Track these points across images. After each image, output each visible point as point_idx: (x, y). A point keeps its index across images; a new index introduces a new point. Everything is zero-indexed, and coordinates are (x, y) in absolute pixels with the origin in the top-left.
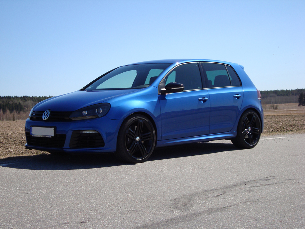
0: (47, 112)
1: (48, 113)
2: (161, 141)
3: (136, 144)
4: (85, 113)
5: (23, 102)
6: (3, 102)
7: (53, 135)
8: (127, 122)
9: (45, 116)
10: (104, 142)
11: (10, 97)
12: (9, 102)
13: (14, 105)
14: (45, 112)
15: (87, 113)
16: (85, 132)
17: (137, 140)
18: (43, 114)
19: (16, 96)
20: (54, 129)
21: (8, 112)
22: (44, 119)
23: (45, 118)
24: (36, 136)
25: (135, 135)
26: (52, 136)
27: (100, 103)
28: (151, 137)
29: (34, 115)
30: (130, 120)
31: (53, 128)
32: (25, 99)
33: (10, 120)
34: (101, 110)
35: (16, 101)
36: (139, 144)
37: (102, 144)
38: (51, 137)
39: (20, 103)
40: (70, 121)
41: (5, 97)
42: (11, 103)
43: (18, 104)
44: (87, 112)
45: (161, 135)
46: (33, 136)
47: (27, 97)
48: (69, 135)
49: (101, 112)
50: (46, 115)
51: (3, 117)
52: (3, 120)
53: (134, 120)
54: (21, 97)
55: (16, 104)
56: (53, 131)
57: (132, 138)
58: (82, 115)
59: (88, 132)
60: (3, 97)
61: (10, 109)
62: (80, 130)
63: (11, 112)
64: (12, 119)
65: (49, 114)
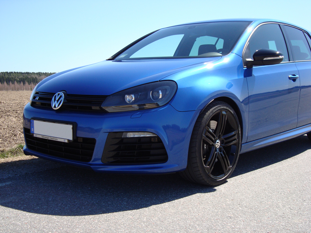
0: (59, 94)
1: (61, 96)
2: (247, 144)
3: (215, 153)
4: (130, 98)
5: (38, 76)
6: (24, 76)
7: (71, 138)
8: (205, 116)
9: (56, 101)
10: (166, 154)
11: (29, 73)
12: (28, 77)
13: (31, 79)
14: (57, 94)
15: (133, 99)
16: (131, 135)
17: (217, 146)
18: (52, 99)
19: (33, 72)
20: (73, 128)
21: (27, 84)
22: (55, 107)
23: (56, 105)
24: (40, 137)
25: (214, 137)
26: (69, 140)
27: (157, 81)
28: (235, 139)
29: (37, 98)
30: (209, 112)
31: (71, 126)
32: (40, 75)
33: (28, 90)
34: (161, 94)
35: (34, 76)
36: (219, 152)
37: (164, 158)
38: (66, 141)
39: (36, 77)
40: (103, 113)
41: (25, 72)
42: (29, 77)
43: (35, 78)
44: (133, 97)
45: (247, 135)
46: (35, 136)
47: (41, 73)
48: (101, 139)
49: (161, 97)
50: (58, 101)
51: (23, 88)
52: (23, 90)
53: (214, 111)
54: (37, 73)
55: (33, 78)
56: (71, 130)
57: (211, 143)
58: (124, 102)
59: (137, 135)
60: (23, 73)
61: (28, 82)
62: (123, 132)
63: (29, 84)
64: (30, 89)
65: (63, 99)
